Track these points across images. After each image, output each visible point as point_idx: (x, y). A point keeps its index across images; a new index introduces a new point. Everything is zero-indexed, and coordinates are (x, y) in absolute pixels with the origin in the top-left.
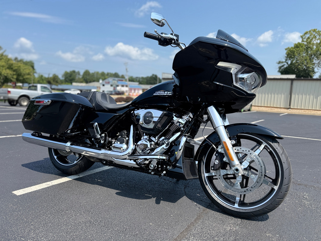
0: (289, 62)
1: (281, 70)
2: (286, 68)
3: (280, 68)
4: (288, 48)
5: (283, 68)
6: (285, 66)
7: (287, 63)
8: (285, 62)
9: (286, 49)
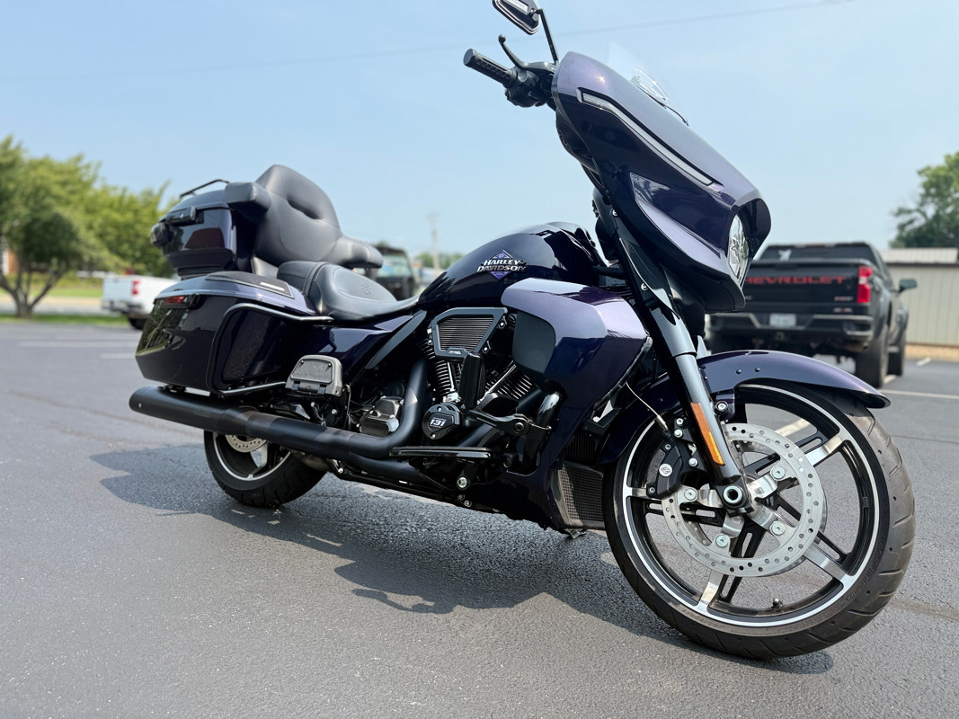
0: (931, 210)
1: (904, 234)
2: (920, 229)
3: (902, 227)
4: (928, 168)
5: (909, 228)
6: (917, 224)
7: (924, 214)
8: (918, 210)
9: (920, 173)
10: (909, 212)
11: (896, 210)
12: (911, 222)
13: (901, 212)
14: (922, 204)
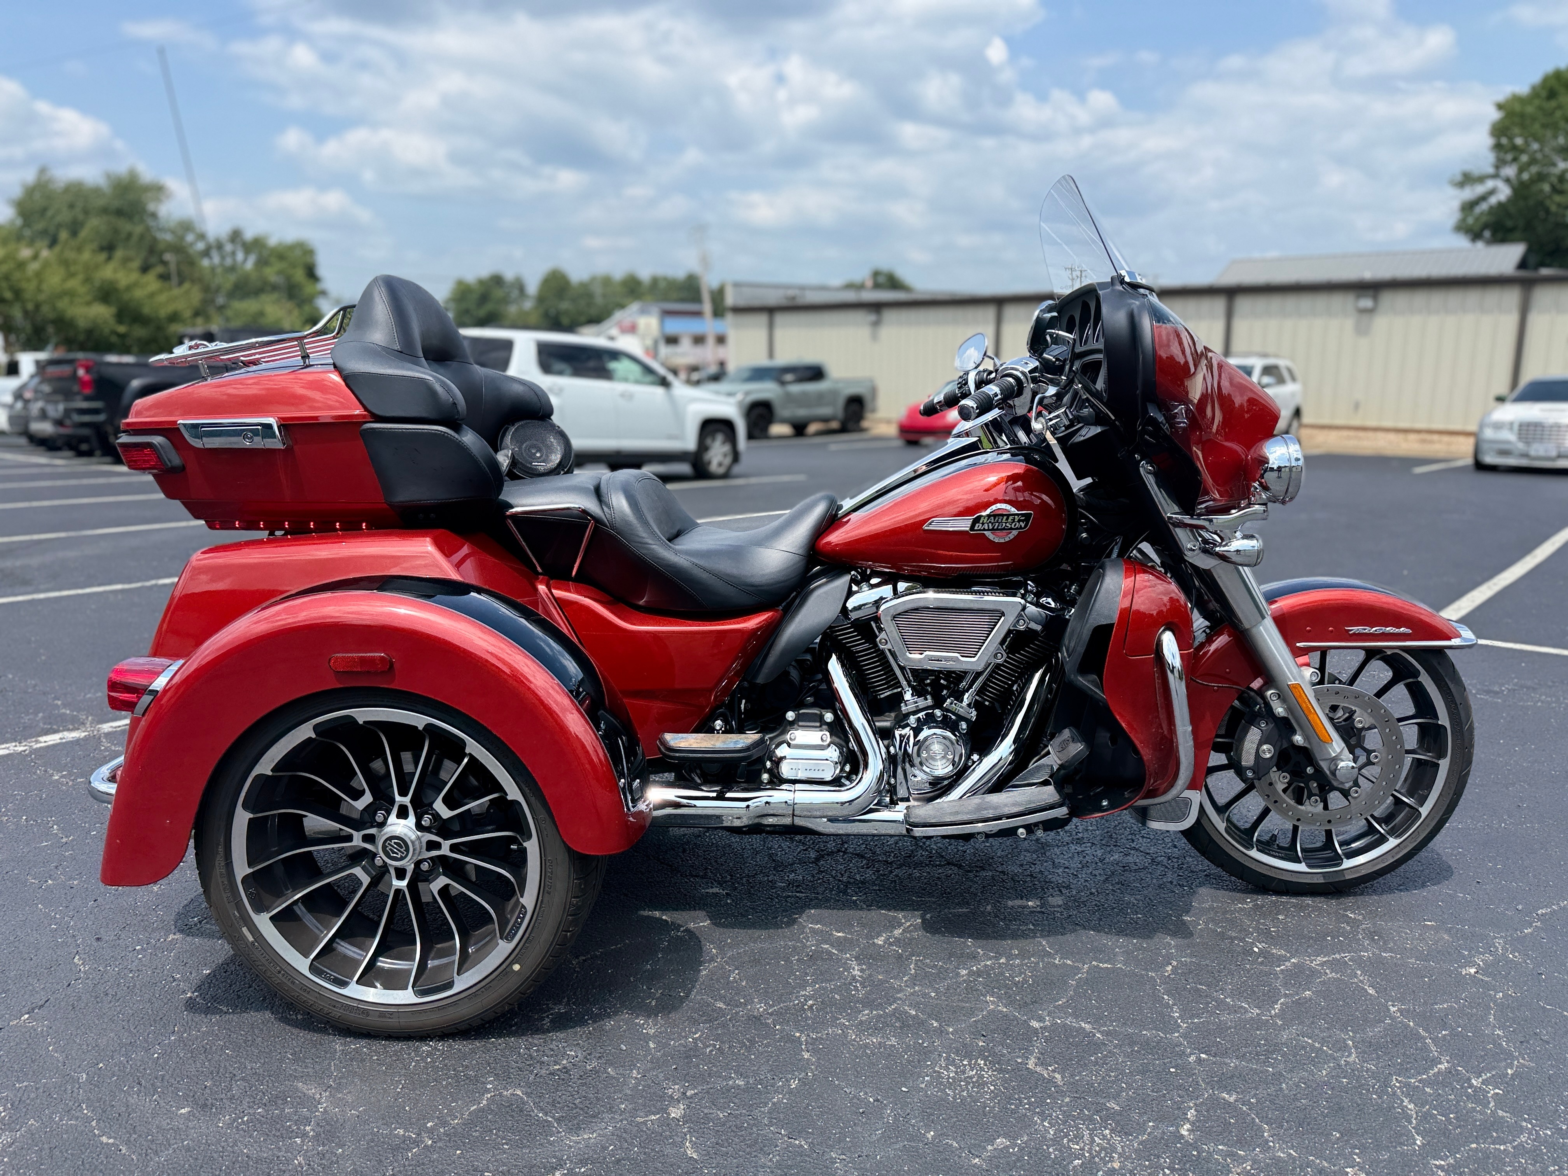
2: (1500, 207)
3: (1468, 207)
6: (1493, 200)
7: (1506, 181)
9: (1499, 106)
10: (1481, 179)
11: (1459, 178)
12: (1483, 198)
13: (1467, 179)
14: (1500, 163)
